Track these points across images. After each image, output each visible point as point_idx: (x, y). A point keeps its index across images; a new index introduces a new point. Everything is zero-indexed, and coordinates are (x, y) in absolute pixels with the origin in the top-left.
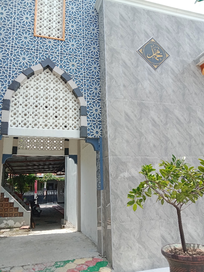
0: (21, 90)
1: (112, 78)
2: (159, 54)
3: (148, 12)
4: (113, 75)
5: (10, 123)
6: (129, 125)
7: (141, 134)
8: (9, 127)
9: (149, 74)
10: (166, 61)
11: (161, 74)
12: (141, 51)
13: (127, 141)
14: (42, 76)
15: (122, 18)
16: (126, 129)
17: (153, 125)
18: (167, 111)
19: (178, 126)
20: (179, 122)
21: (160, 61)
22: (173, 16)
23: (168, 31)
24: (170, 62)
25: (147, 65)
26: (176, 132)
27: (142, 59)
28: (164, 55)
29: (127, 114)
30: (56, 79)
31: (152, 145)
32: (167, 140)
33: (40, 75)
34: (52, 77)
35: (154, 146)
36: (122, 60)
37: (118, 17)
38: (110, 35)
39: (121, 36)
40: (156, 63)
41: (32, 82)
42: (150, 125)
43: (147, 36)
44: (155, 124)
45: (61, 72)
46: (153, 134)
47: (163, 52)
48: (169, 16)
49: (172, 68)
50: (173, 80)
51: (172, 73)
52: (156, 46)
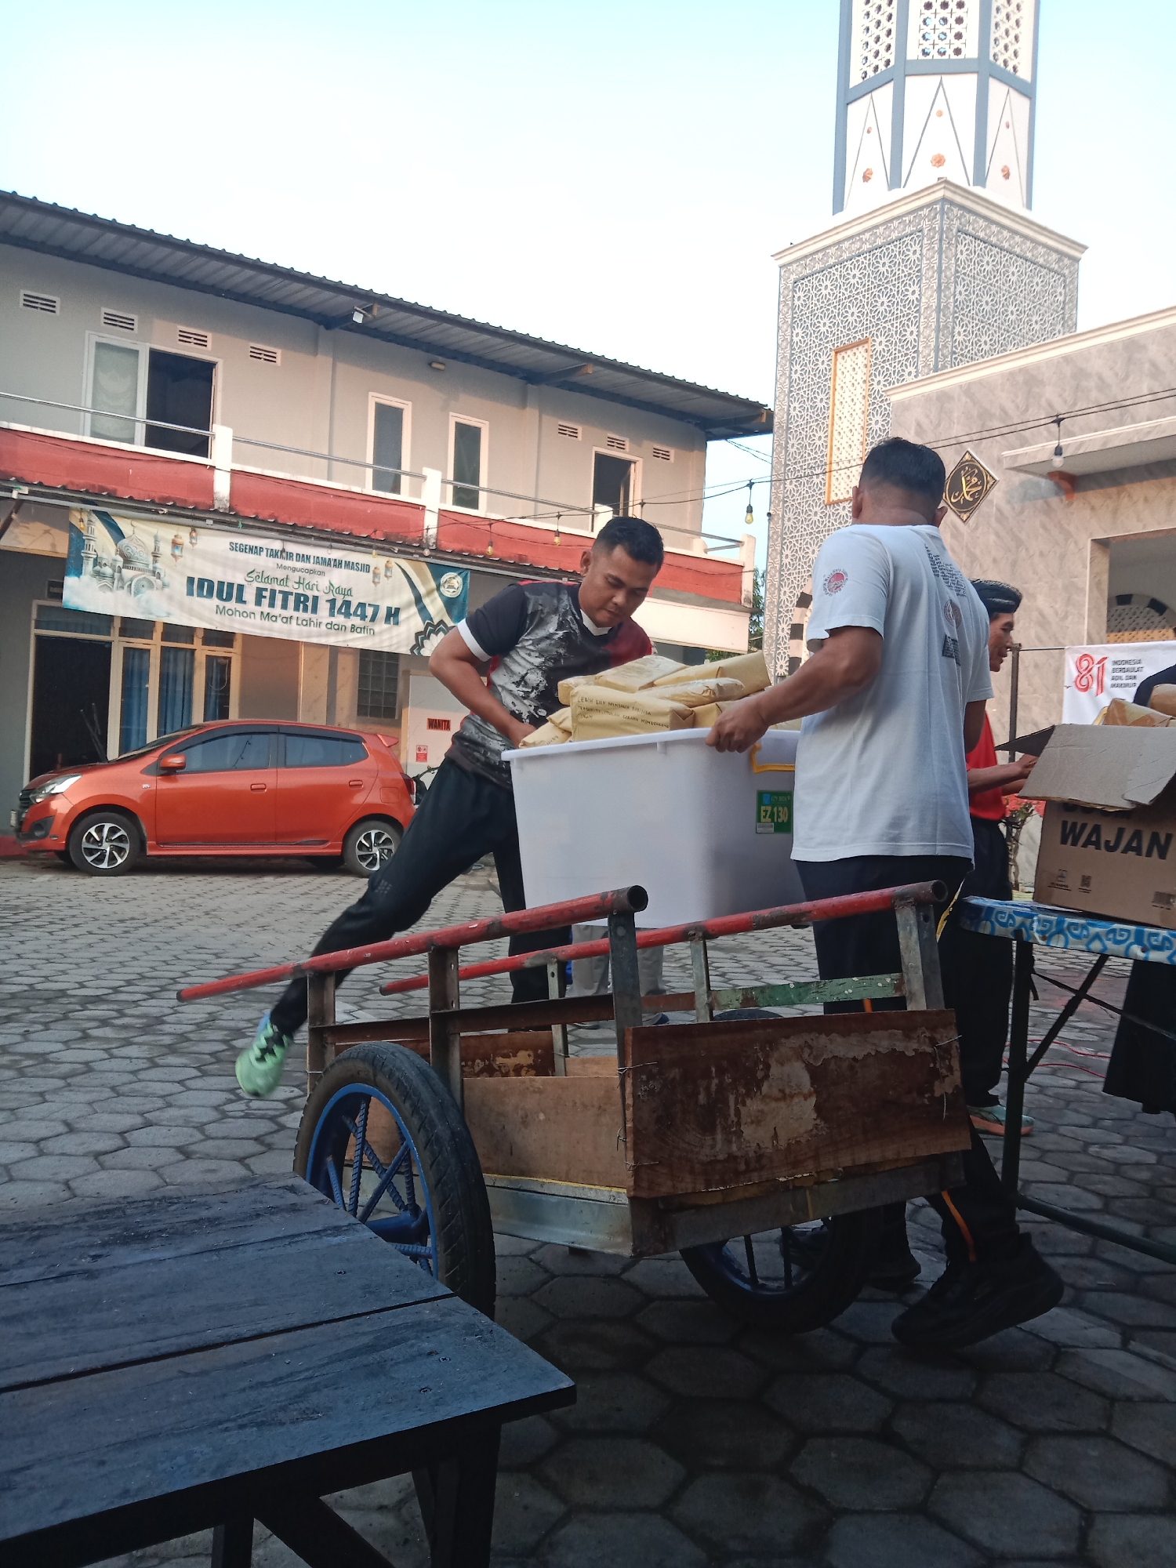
3: (968, 389)
10: (990, 497)
11: (976, 528)
23: (1004, 416)
24: (996, 496)
43: (959, 445)
48: (1012, 374)
49: (999, 510)
50: (997, 535)
51: (998, 521)
52: (973, 467)
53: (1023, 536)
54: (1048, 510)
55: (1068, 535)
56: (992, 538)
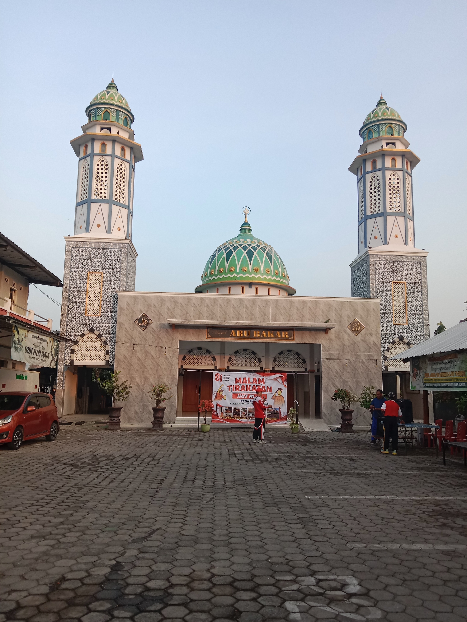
0: (80, 343)
1: (119, 338)
2: (147, 322)
3: (144, 297)
4: (120, 336)
5: (75, 359)
6: (125, 361)
7: (131, 365)
8: (74, 361)
9: (139, 333)
10: (150, 326)
11: (147, 333)
12: (136, 322)
13: (123, 368)
14: (89, 335)
15: (128, 304)
16: (123, 362)
17: (138, 360)
18: (147, 353)
19: (152, 360)
20: (153, 358)
21: (147, 326)
22: (159, 296)
23: (155, 307)
24: (153, 326)
25: (139, 329)
26: (150, 363)
27: (136, 326)
28: (149, 322)
29: (125, 355)
30: (96, 336)
31: (136, 370)
32: (145, 367)
33: (88, 335)
34: (94, 335)
35: (137, 370)
36: (125, 328)
37: (125, 304)
38: (120, 315)
39: (126, 315)
40: (143, 327)
41: (85, 339)
42: (136, 361)
43: (141, 311)
44: (139, 359)
45: (98, 334)
46: (137, 365)
47: (149, 320)
48: (157, 297)
49: (153, 329)
50: (153, 335)
51: (153, 332)
52: (146, 317)
53: (161, 337)
54: (167, 332)
55: (173, 339)
56: (152, 336)
